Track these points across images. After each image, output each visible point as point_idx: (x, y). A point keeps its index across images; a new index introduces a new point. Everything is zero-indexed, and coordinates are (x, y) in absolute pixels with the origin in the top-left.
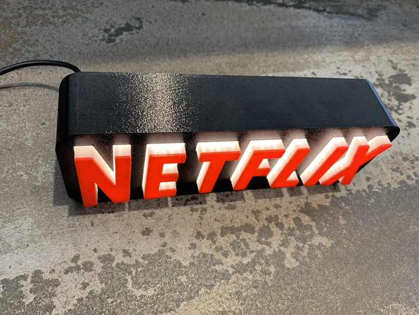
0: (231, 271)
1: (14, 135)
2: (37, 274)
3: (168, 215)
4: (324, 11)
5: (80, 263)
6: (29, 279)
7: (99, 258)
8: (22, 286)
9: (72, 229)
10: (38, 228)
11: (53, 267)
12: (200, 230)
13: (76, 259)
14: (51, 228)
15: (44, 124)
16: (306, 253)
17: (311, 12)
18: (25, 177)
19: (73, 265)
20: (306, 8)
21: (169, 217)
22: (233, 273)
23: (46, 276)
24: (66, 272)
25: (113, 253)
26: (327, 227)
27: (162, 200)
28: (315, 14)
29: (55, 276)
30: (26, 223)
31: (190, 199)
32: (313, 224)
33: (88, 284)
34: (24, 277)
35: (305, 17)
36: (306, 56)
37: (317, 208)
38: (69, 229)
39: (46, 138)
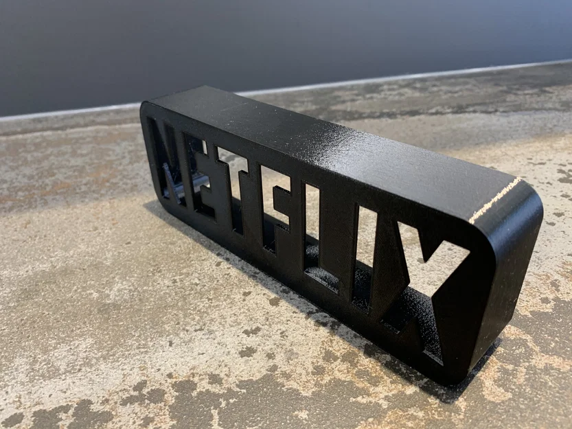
0: (385, 405)
1: (92, 256)
2: (85, 404)
3: (279, 332)
4: (496, 111)
5: (145, 391)
6: (71, 412)
7: (174, 386)
8: (61, 419)
9: (142, 350)
10: (98, 350)
11: (107, 396)
12: (331, 349)
13: (140, 386)
14: (115, 349)
15: (129, 243)
16: (522, 380)
17: (477, 115)
18: (95, 295)
19: (136, 393)
20: (469, 112)
21: (281, 333)
22: (389, 409)
23: (96, 408)
24: (124, 403)
25: (196, 379)
26: (556, 342)
27: (272, 314)
28: (483, 115)
29: (107, 408)
30: (85, 344)
31: (315, 311)
32: (529, 338)
33: (152, 420)
34: (65, 409)
35: (471, 120)
36: (477, 153)
37: (530, 316)
38: (137, 351)
39: (128, 256)
